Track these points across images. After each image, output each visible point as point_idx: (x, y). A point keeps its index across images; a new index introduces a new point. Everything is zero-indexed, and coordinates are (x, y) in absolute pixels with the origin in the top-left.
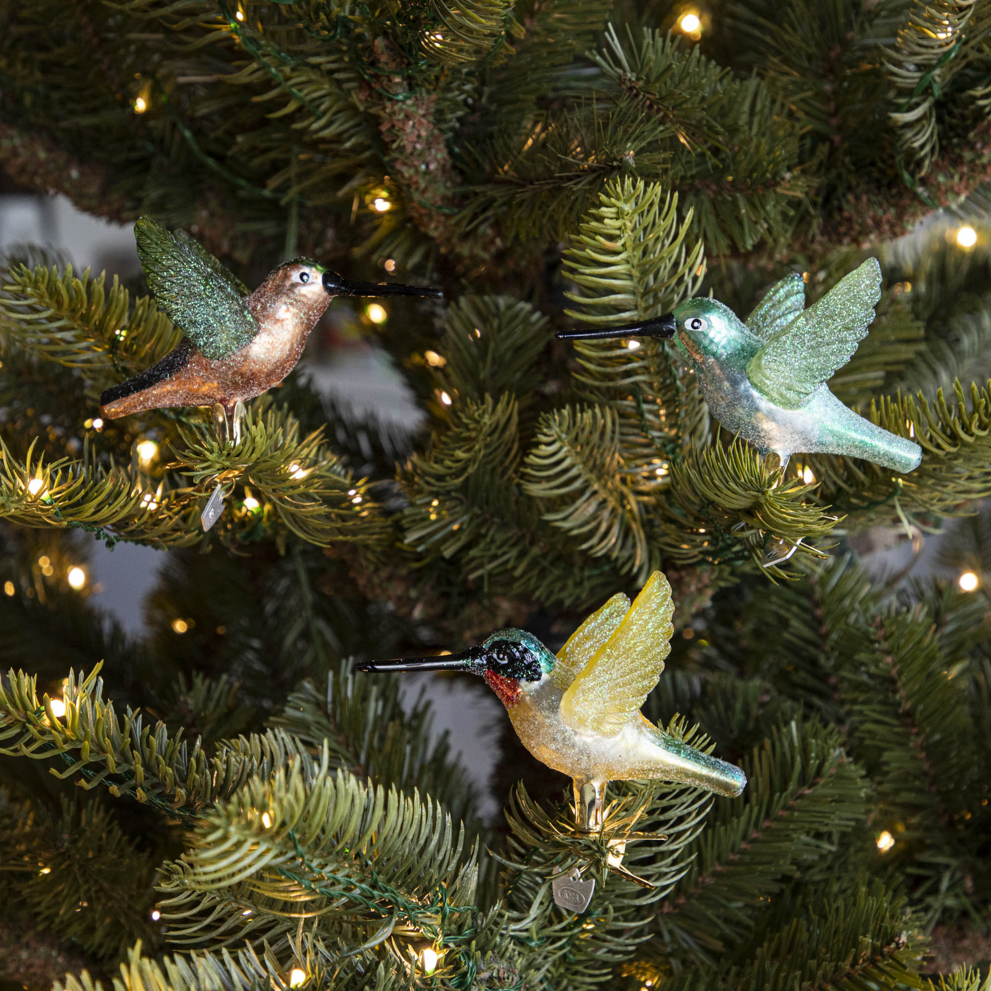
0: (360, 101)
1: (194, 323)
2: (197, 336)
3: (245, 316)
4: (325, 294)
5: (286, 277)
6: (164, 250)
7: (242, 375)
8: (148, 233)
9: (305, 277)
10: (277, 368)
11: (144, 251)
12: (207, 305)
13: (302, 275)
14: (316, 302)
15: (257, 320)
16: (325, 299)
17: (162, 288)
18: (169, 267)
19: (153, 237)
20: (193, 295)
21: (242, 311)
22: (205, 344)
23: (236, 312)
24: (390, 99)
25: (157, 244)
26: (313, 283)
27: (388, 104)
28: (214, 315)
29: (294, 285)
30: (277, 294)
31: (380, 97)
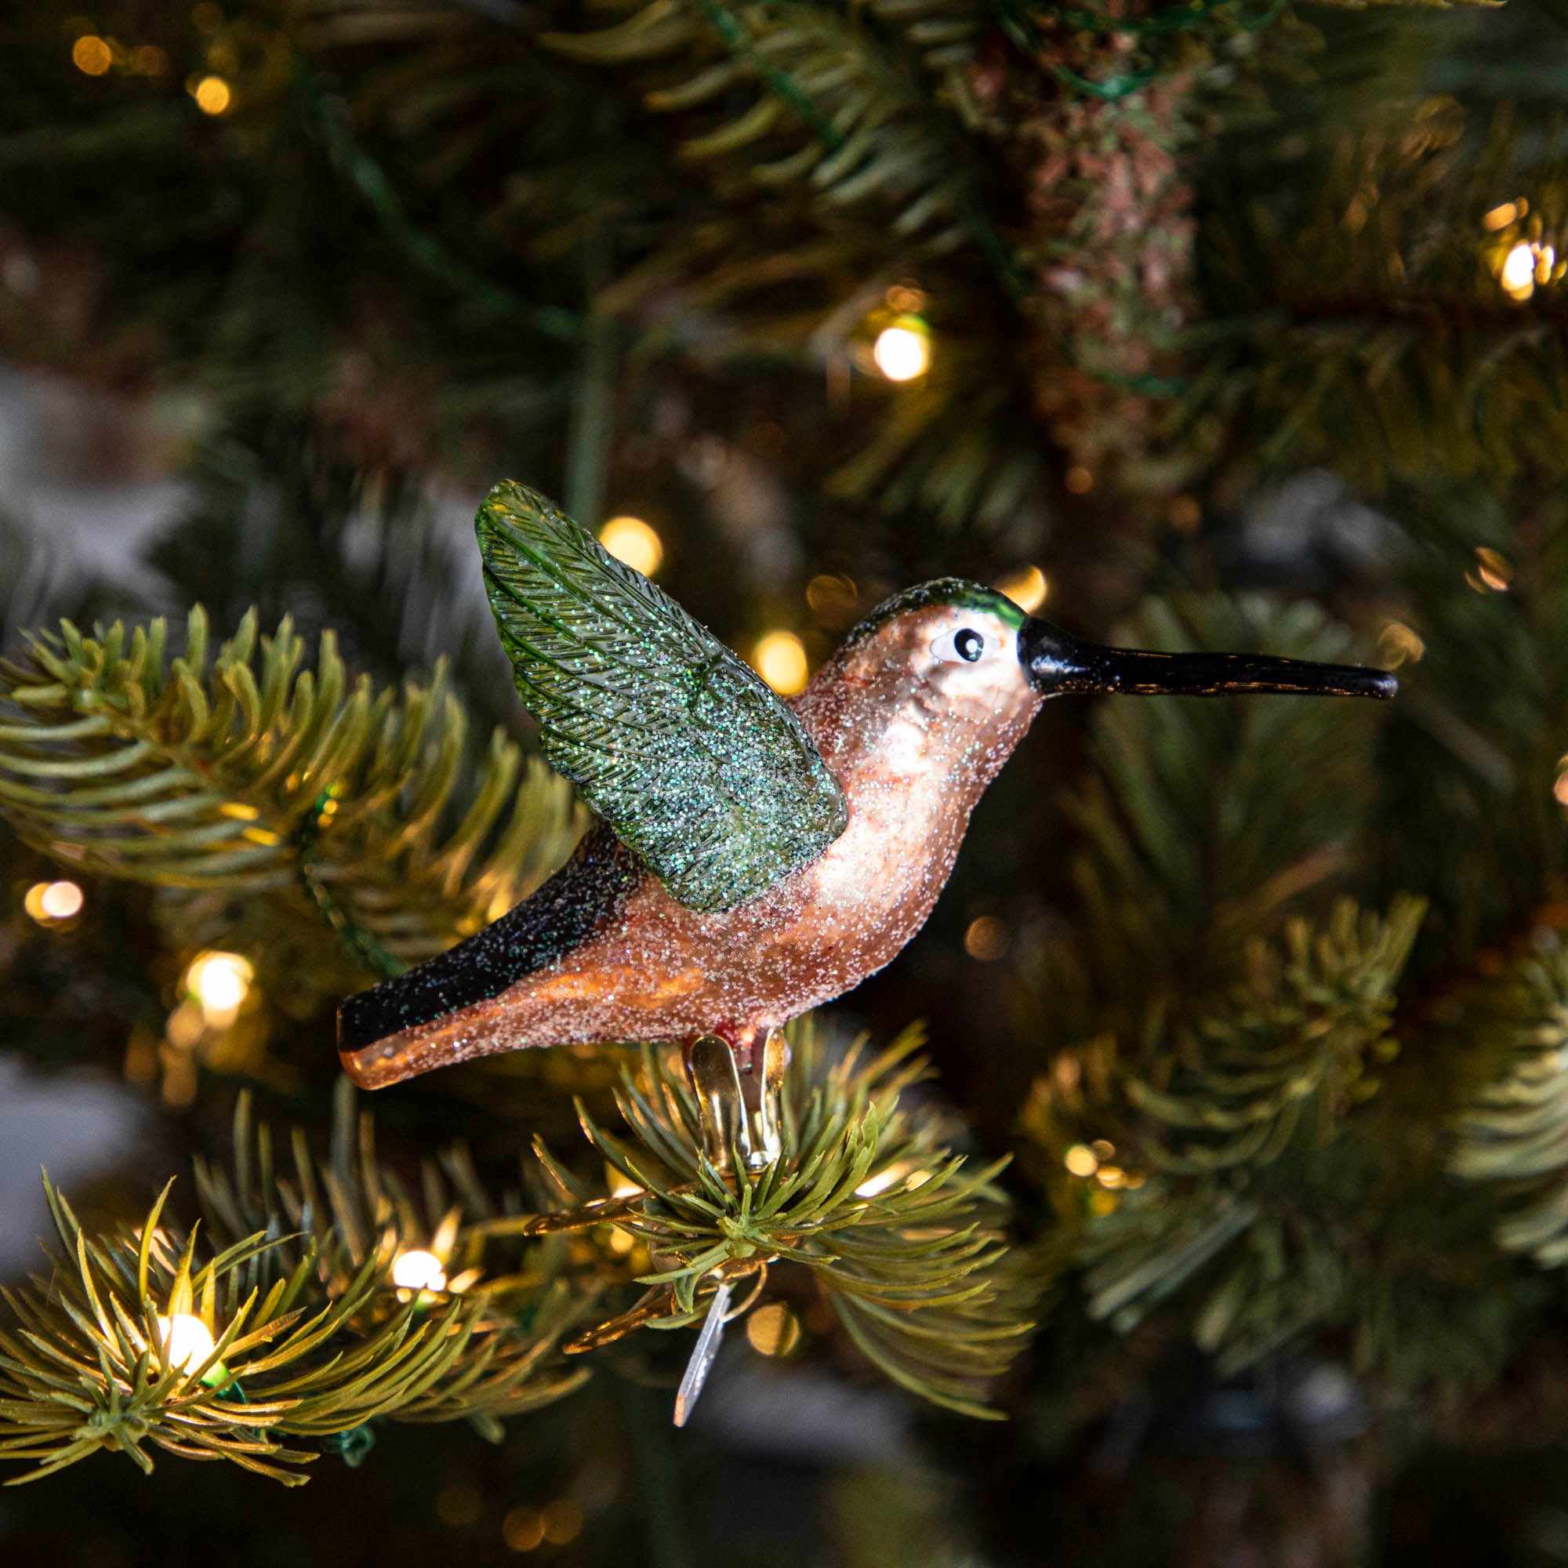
1: (654, 806)
2: (666, 844)
3: (811, 780)
4: (1026, 691)
5: (911, 642)
6: (572, 590)
7: (796, 957)
8: (519, 536)
9: (971, 646)
10: (894, 925)
11: (508, 594)
12: (699, 748)
13: (963, 638)
14: (1002, 717)
15: (840, 782)
16: (1027, 705)
17: (566, 708)
18: (590, 643)
19: (539, 550)
20: (663, 721)
21: (804, 765)
22: (689, 866)
23: (784, 768)
24: (1082, 97)
25: (548, 570)
26: (992, 662)
27: (1074, 110)
28: (714, 779)
29: (939, 671)
30: (891, 700)
31: (1050, 89)
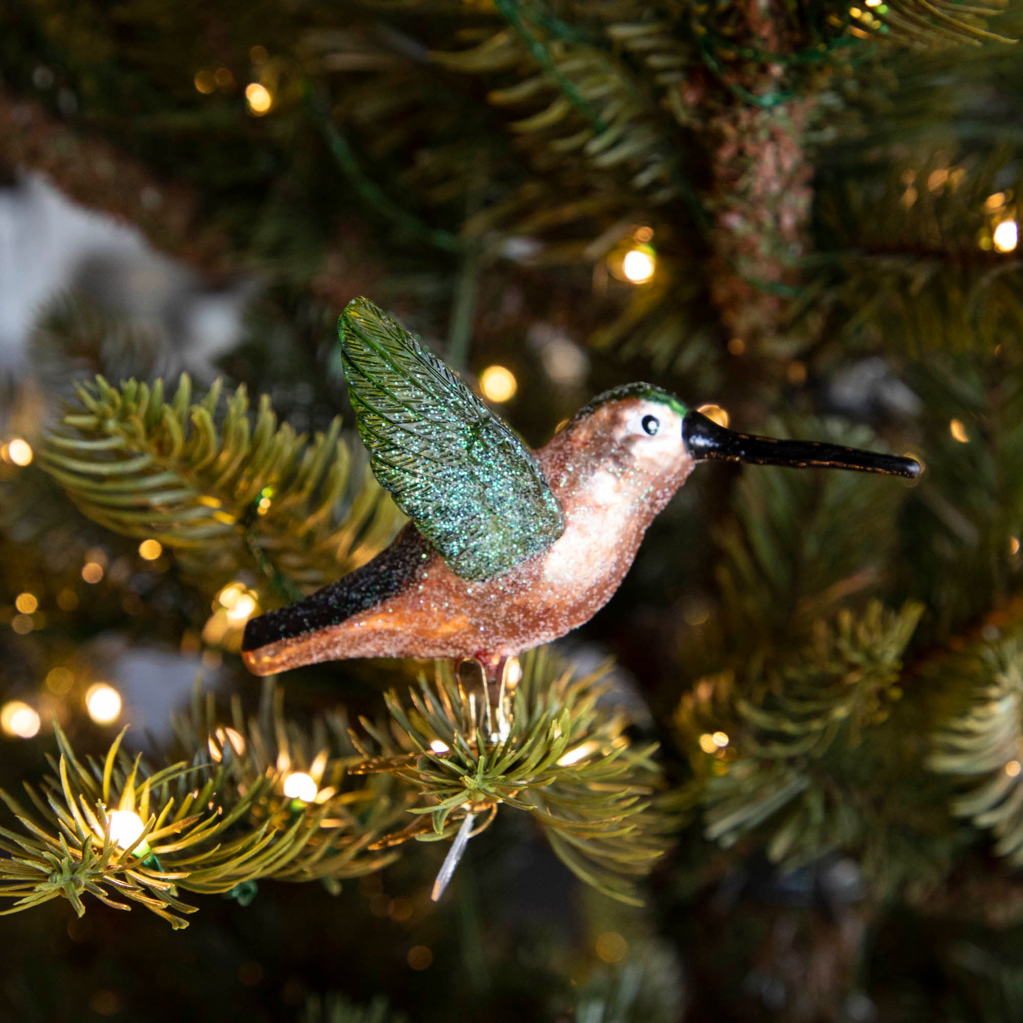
0: (685, 106)
1: (443, 512)
2: (448, 536)
3: (542, 502)
4: (686, 457)
5: (615, 421)
6: (396, 369)
7: (526, 612)
8: (365, 332)
9: (652, 425)
10: (591, 597)
11: (356, 369)
12: (472, 476)
13: (647, 420)
14: (669, 471)
15: (561, 505)
16: (685, 466)
17: (388, 444)
18: (406, 404)
19: (377, 342)
20: (450, 457)
21: (539, 492)
22: (462, 551)
23: (526, 493)
24: (749, 106)
25: (382, 356)
26: (664, 437)
27: (744, 113)
28: (482, 497)
29: (630, 440)
30: (599, 456)
31: (730, 100)
